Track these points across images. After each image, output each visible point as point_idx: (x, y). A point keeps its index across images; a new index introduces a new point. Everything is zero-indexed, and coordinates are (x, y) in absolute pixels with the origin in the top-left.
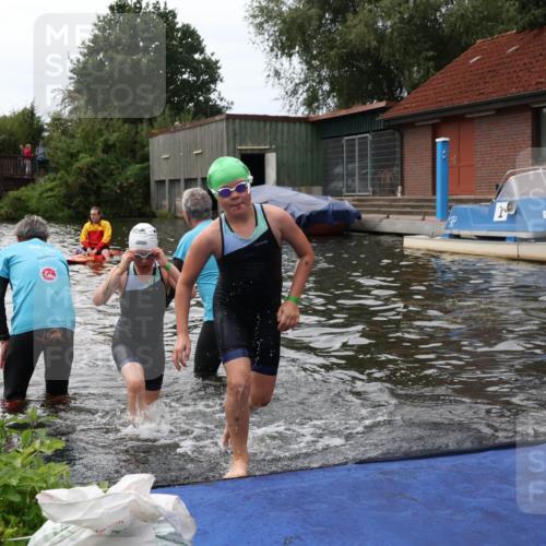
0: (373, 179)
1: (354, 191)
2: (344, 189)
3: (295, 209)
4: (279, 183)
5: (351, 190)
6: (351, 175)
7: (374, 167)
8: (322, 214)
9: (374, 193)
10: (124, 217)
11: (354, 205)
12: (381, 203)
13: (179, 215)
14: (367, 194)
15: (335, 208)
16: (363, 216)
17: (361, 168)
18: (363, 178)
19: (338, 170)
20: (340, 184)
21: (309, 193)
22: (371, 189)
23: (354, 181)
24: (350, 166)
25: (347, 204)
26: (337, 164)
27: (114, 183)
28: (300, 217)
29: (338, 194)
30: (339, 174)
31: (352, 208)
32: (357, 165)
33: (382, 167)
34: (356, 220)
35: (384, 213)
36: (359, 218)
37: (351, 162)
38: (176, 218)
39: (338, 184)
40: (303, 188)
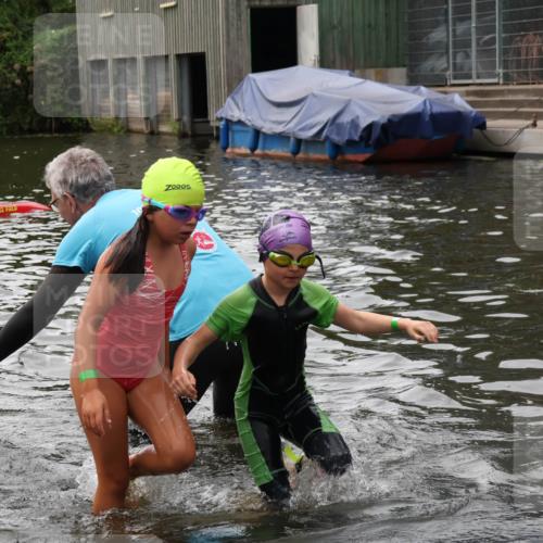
0: (505, 52)
1: (470, 77)
2: (450, 73)
3: (359, 112)
4: (325, 62)
5: (462, 73)
6: (462, 44)
7: (506, 29)
8: (411, 120)
9: (507, 79)
10: (31, 131)
11: (471, 103)
12: (521, 97)
13: (135, 126)
14: (495, 80)
15: (436, 109)
16: (490, 123)
17: (482, 31)
18: (486, 50)
19: (438, 35)
20: (441, 64)
21: (383, 80)
22: (500, 71)
23: (468, 56)
24: (461, 28)
25: (458, 101)
26: (436, 25)
27: (10, 66)
28: (370, 127)
29: (437, 82)
30: (439, 42)
31: (469, 108)
32: (474, 25)
33: (523, 28)
34: (476, 131)
35: (527, 116)
36: (483, 126)
37: (462, 20)
38: (129, 131)
39: (438, 64)
40: (372, 72)
